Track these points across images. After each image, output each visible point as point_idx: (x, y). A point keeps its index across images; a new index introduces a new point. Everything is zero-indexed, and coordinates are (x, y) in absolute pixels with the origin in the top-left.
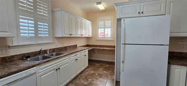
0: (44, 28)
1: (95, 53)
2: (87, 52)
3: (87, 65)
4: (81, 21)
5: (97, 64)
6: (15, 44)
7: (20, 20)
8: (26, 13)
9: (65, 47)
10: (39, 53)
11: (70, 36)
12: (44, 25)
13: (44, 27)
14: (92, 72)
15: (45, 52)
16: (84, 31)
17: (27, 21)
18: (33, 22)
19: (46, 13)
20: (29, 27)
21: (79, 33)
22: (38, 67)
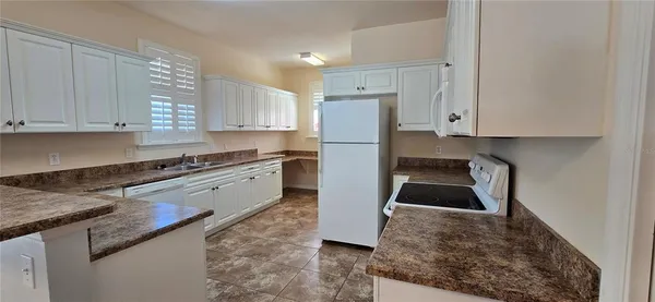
0: (188, 114)
1: (305, 172)
2: (279, 166)
3: (281, 196)
4: (266, 95)
5: (306, 197)
6: (145, 143)
7: (153, 103)
8: (161, 90)
9: (228, 153)
10: (181, 161)
11: (238, 129)
12: (189, 109)
13: (188, 111)
14: (289, 209)
15: (191, 159)
16: (273, 117)
17: (161, 103)
18: (170, 104)
19: (191, 85)
20: (164, 107)
21: (262, 122)
22: (185, 177)
